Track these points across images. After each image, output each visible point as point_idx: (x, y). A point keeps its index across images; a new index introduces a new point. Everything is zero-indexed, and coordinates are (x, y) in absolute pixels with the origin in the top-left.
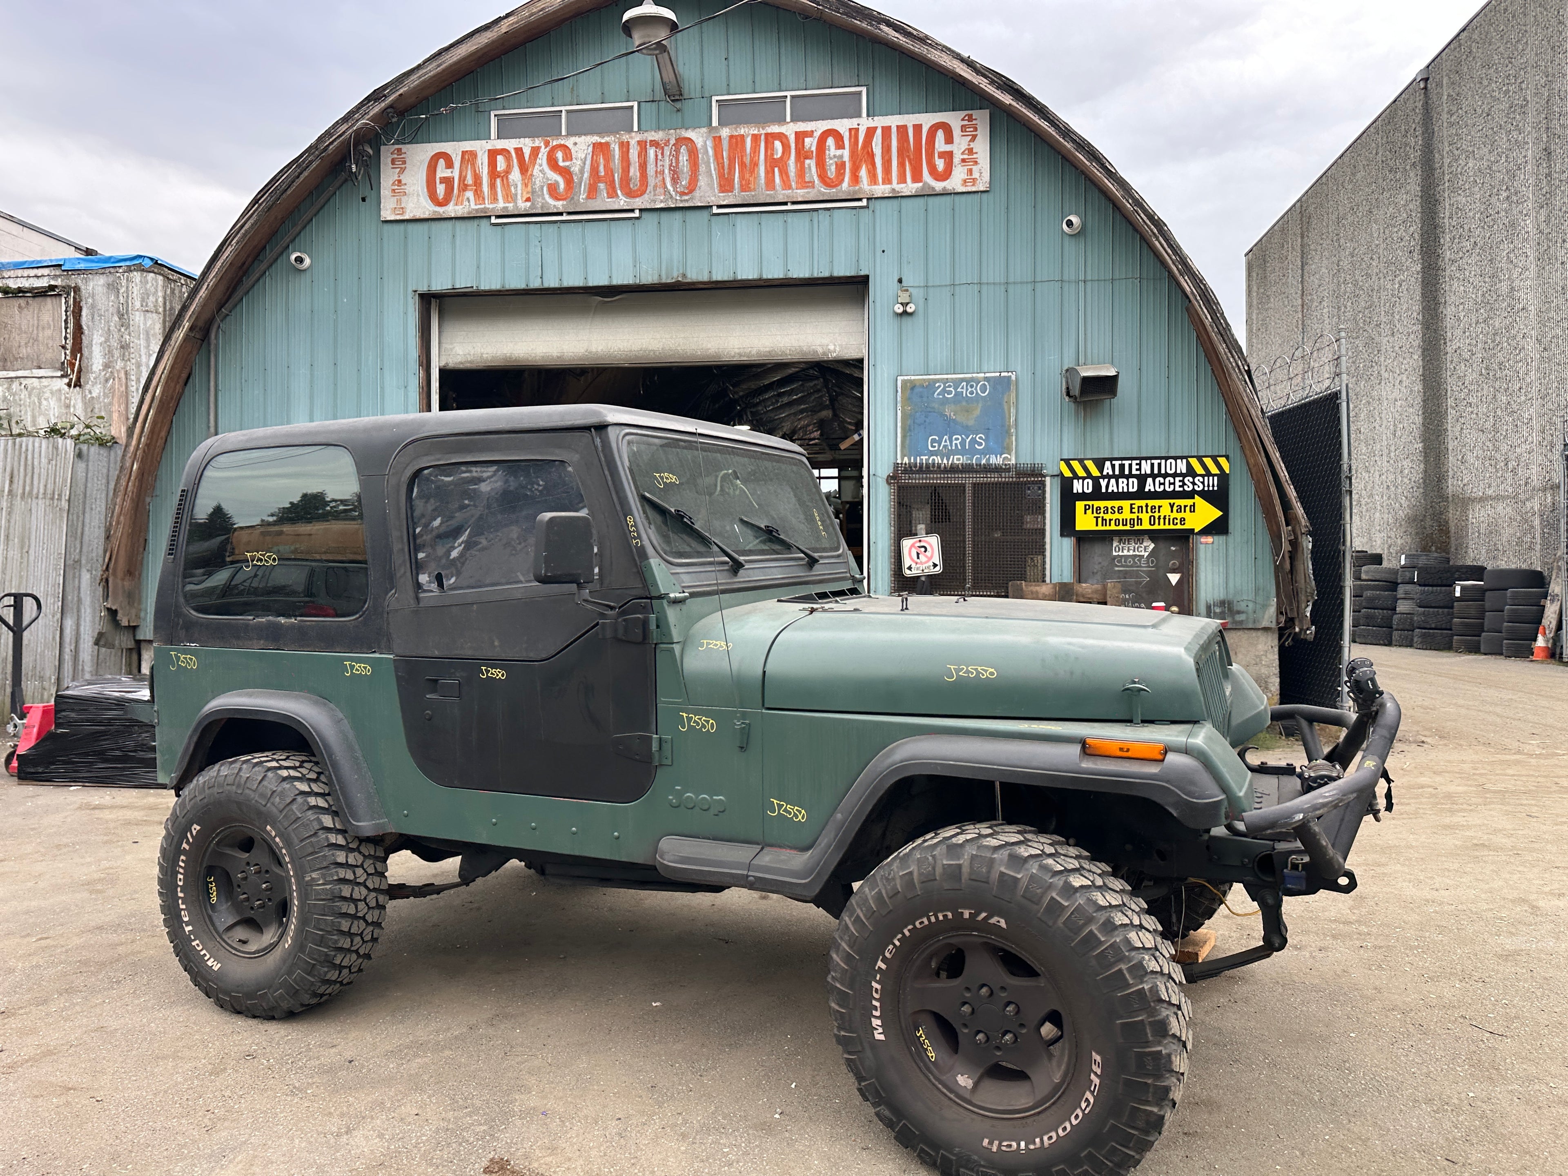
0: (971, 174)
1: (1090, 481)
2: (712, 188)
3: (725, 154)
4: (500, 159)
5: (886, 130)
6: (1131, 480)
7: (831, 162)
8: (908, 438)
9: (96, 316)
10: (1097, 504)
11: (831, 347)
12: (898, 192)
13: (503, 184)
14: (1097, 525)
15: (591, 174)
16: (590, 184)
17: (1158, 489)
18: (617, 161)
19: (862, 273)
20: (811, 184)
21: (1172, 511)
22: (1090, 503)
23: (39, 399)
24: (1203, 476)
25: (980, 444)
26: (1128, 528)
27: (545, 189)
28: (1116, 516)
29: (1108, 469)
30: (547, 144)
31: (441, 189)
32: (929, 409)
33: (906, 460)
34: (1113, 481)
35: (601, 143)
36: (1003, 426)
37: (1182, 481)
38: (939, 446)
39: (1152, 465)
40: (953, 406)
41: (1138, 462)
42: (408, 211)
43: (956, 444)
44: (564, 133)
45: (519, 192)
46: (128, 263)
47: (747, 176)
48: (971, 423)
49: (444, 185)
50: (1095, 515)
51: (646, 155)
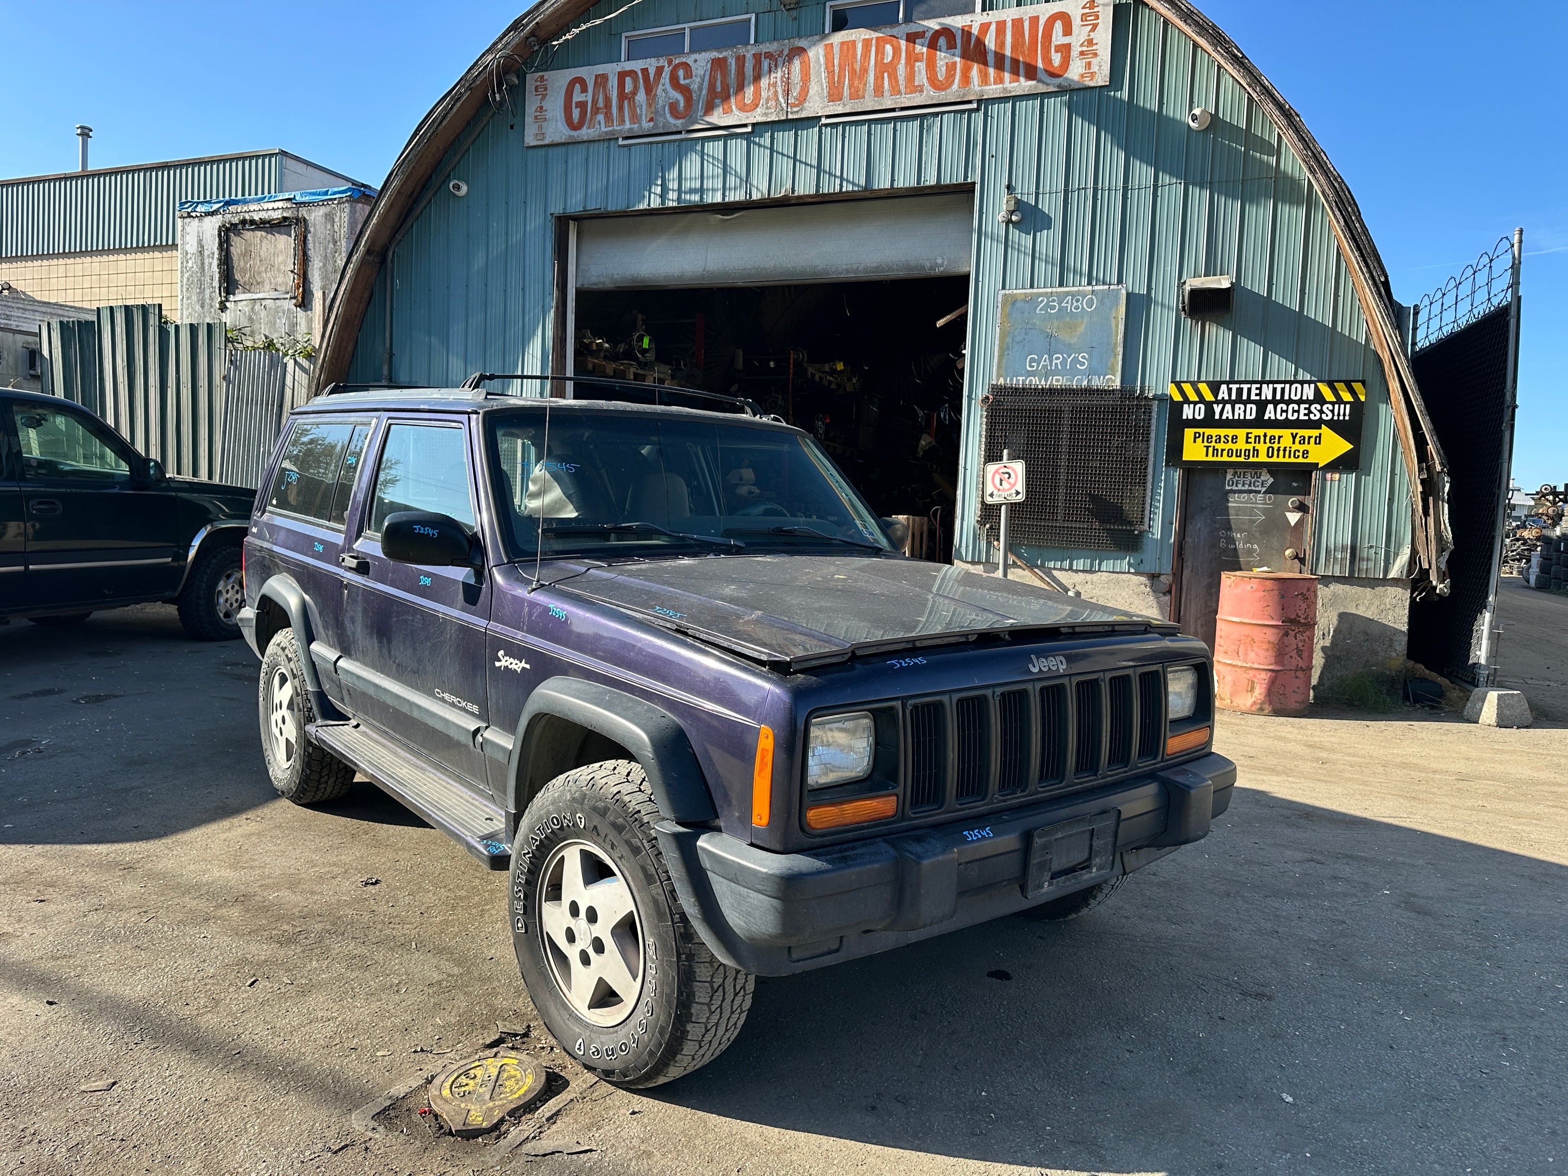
0: (1089, 69)
1: (1203, 407)
2: (822, 98)
3: (836, 62)
4: (628, 80)
5: (1001, 25)
6: (1249, 406)
7: (941, 63)
8: (1005, 357)
9: (317, 245)
10: (1208, 431)
11: (939, 261)
12: (1010, 92)
13: (630, 106)
14: (1207, 455)
15: (709, 90)
16: (707, 101)
17: (1279, 417)
18: (733, 76)
19: (969, 180)
20: (920, 89)
21: (1294, 443)
22: (1201, 430)
23: (274, 318)
24: (1333, 403)
25: (1082, 364)
26: (1242, 459)
27: (667, 108)
28: (1230, 445)
29: (1223, 393)
30: (670, 62)
31: (576, 113)
32: (1029, 326)
33: (1001, 381)
34: (1228, 407)
35: (719, 59)
36: (1108, 344)
37: (1309, 409)
38: (1038, 366)
39: (1275, 390)
40: (1056, 323)
41: (1258, 386)
42: (548, 137)
43: (1056, 364)
44: (687, 50)
45: (644, 112)
46: (340, 195)
47: (856, 83)
48: (1074, 340)
49: (578, 110)
50: (1206, 444)
51: (760, 68)
